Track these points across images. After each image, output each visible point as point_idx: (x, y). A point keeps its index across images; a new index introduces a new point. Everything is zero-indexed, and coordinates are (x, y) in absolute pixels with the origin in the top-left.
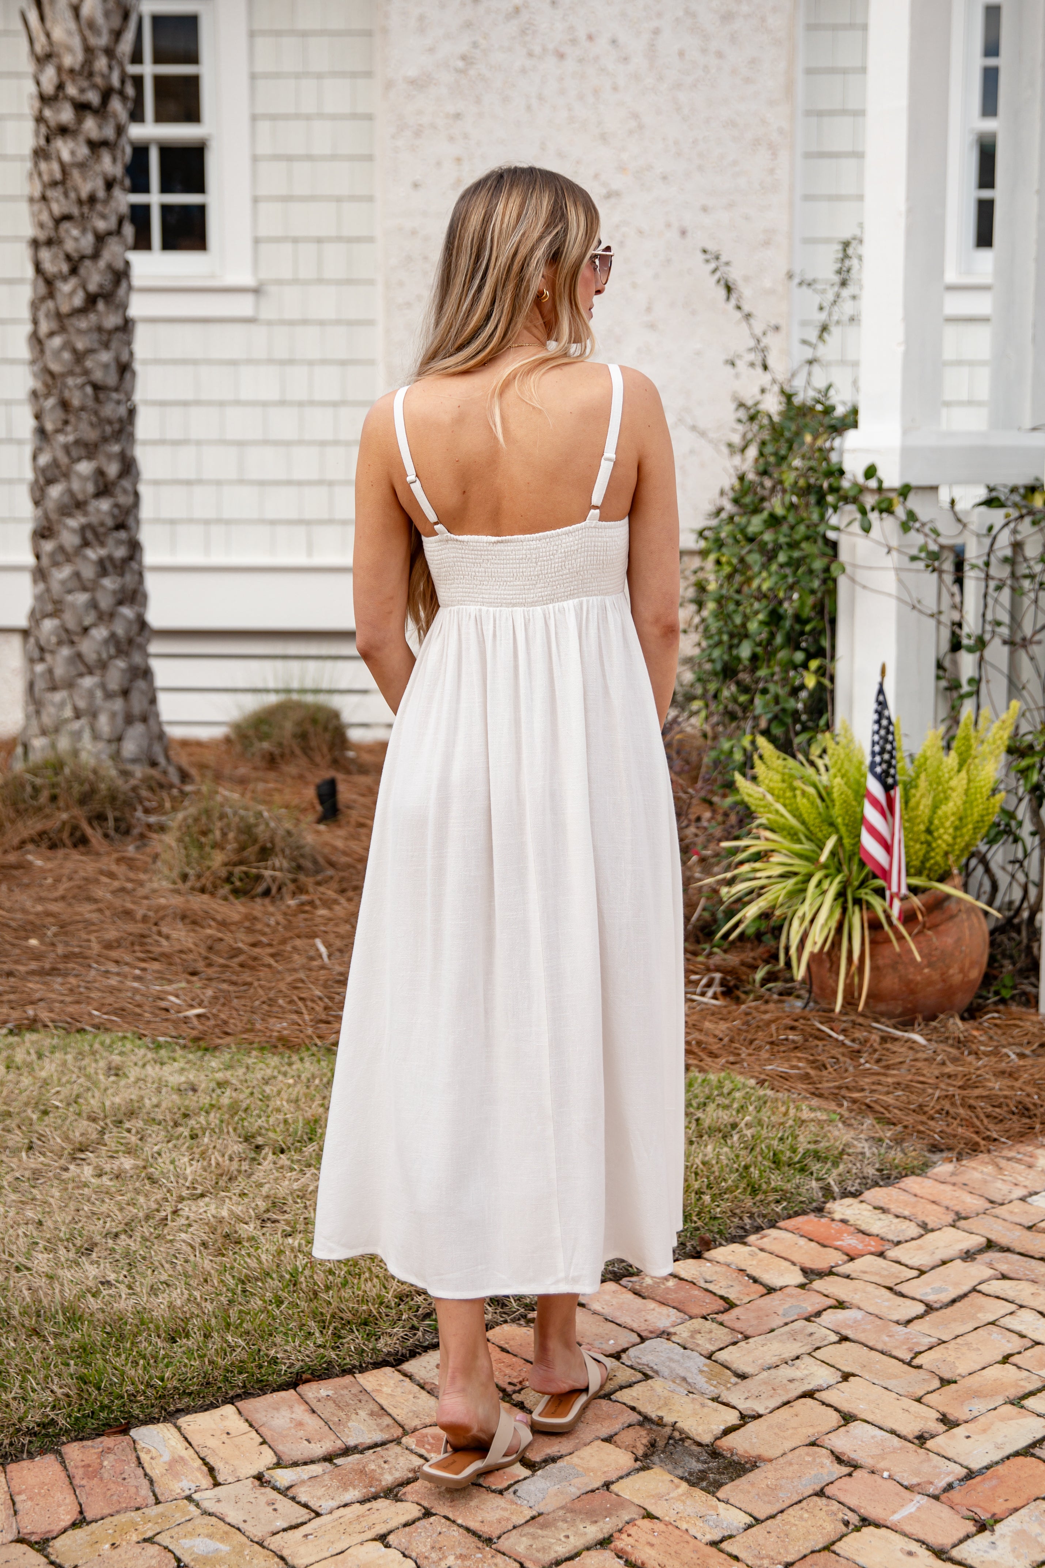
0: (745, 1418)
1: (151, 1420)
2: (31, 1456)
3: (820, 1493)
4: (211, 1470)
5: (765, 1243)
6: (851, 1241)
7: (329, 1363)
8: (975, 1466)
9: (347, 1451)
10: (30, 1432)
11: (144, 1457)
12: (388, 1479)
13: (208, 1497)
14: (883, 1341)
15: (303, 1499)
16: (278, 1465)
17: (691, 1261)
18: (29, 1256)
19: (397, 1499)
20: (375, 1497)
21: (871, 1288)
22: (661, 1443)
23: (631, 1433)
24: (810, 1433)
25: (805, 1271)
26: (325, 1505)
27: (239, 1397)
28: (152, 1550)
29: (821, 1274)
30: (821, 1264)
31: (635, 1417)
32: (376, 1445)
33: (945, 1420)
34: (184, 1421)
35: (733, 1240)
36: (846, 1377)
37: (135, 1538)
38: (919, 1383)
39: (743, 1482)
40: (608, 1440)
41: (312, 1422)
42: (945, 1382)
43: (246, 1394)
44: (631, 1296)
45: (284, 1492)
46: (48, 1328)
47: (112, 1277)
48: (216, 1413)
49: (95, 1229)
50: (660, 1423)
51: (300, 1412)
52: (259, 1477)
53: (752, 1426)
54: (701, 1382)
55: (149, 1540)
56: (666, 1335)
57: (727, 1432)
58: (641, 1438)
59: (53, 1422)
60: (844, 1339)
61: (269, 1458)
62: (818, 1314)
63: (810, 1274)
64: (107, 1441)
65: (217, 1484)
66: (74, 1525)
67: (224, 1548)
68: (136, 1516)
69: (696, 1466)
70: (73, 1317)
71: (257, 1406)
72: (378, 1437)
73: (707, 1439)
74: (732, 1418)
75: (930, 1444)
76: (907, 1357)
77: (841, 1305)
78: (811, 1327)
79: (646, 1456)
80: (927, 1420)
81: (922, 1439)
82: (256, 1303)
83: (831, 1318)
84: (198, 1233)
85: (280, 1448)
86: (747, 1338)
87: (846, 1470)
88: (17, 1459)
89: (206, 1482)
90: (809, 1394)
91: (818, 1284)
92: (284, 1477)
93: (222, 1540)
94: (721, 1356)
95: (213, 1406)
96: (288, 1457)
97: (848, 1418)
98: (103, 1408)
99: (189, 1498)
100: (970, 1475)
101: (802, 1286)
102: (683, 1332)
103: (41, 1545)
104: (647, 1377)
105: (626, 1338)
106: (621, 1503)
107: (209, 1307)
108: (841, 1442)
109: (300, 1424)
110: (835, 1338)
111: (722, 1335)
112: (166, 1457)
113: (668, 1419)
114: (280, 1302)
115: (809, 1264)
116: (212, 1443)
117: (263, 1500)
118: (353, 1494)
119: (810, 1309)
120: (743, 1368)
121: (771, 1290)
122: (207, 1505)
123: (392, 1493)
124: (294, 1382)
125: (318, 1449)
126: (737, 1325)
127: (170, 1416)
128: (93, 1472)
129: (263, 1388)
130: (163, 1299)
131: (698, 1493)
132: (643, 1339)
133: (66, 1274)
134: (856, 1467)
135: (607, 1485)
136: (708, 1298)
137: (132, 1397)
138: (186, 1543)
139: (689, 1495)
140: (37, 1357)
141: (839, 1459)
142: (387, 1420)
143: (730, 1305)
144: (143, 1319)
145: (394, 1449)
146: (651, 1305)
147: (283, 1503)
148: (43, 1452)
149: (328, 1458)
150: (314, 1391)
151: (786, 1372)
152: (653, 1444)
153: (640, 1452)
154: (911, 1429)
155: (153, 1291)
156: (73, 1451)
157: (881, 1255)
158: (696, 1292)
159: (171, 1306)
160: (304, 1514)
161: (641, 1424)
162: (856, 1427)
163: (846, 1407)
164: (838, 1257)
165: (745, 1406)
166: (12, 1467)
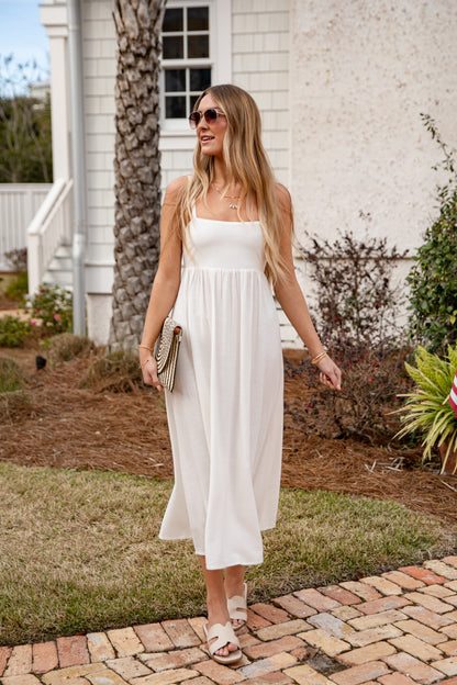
0: (352, 648)
1: (96, 631)
2: (44, 641)
3: (375, 680)
4: (116, 652)
5: (390, 577)
6: (430, 578)
7: (177, 613)
8: (450, 674)
9: (175, 649)
10: (44, 632)
11: (90, 645)
12: (188, 661)
13: (111, 663)
14: (428, 621)
15: (150, 665)
16: (144, 652)
17: (352, 582)
18: (61, 563)
19: (190, 669)
20: (181, 667)
21: (431, 598)
22: (313, 655)
23: (300, 650)
24: (379, 655)
25: (403, 589)
26: (159, 668)
27: (135, 624)
28: (82, 680)
29: (410, 591)
30: (412, 587)
31: (305, 644)
32: (188, 647)
33: (445, 656)
34: (110, 632)
35: (375, 574)
36: (405, 634)
37: (77, 675)
38: (437, 638)
39: (342, 673)
40: (289, 652)
41: (164, 636)
42: (450, 639)
43: (139, 623)
44: (319, 595)
45: (143, 663)
46: (60, 590)
47: (94, 572)
48: (124, 630)
49: (91, 553)
50: (314, 647)
51: (160, 632)
52: (135, 656)
53: (354, 651)
54: (339, 633)
55: (83, 677)
56: (329, 612)
57: (342, 653)
58: (304, 652)
59: (54, 628)
60: (411, 618)
61: (141, 648)
62: (403, 607)
63: (405, 590)
64: (76, 638)
65: (117, 657)
66: (55, 669)
67: (112, 682)
68: (80, 667)
69: (325, 665)
70: (71, 587)
71: (142, 629)
72: (190, 644)
73: (332, 655)
74: (347, 647)
75: (432, 664)
76: (436, 628)
77: (415, 604)
78: (397, 612)
79: (304, 660)
80: (436, 653)
81: (430, 661)
82: (150, 586)
83: (406, 610)
84: (135, 556)
85: (147, 646)
86: (365, 615)
87: (390, 671)
88: (38, 642)
89: (112, 656)
90: (385, 640)
91: (407, 595)
92: (144, 657)
93: (112, 678)
94: (351, 622)
95: (123, 627)
96: (149, 650)
97: (399, 651)
98: (76, 624)
99: (104, 662)
100: (447, 678)
101: (400, 596)
102: (337, 611)
103: (39, 676)
104: (315, 628)
105: (311, 611)
106: (285, 677)
107: (129, 586)
108: (392, 661)
109: (158, 637)
110: (406, 618)
111: (355, 613)
112: (99, 646)
113: (318, 646)
114: (160, 586)
115: (406, 586)
116: (119, 641)
117: (133, 665)
118: (172, 665)
119: (399, 605)
120: (358, 627)
121: (384, 596)
122: (111, 665)
123: (189, 666)
124: (160, 620)
125: (163, 647)
126: (363, 610)
127: (105, 629)
128: (67, 649)
129: (146, 621)
130: (111, 583)
131: (321, 676)
132: (319, 613)
133: (75, 571)
134: (395, 670)
135: (282, 670)
136: (354, 598)
137: (88, 620)
138: (97, 679)
139: (316, 676)
140: (52, 602)
141: (389, 668)
142: (196, 638)
143: (363, 600)
144: (101, 590)
145: (196, 649)
146: (327, 598)
147: (142, 667)
148: (49, 640)
149: (166, 651)
150: (168, 624)
151: (379, 630)
152: (308, 656)
153: (301, 658)
154: (425, 657)
155: (109, 578)
156: (61, 641)
157: (442, 585)
158: (350, 595)
159: (114, 585)
160: (149, 671)
161: (306, 647)
162: (402, 655)
163: (400, 646)
164: (422, 584)
165: (353, 643)
166: (35, 645)
